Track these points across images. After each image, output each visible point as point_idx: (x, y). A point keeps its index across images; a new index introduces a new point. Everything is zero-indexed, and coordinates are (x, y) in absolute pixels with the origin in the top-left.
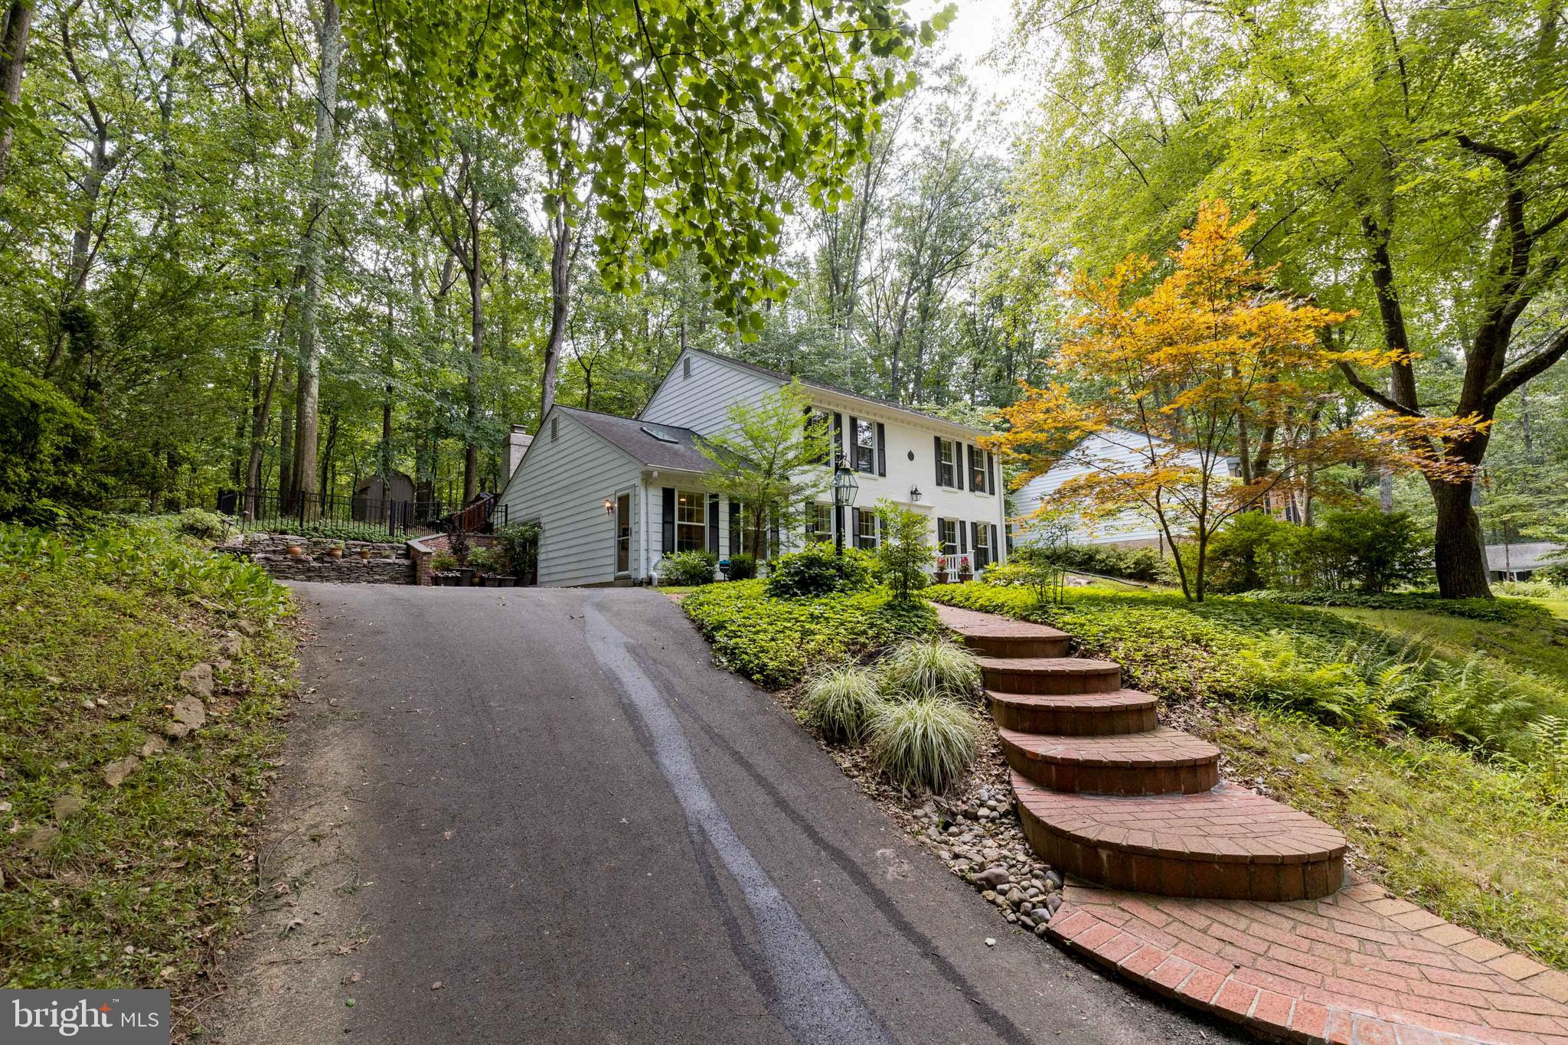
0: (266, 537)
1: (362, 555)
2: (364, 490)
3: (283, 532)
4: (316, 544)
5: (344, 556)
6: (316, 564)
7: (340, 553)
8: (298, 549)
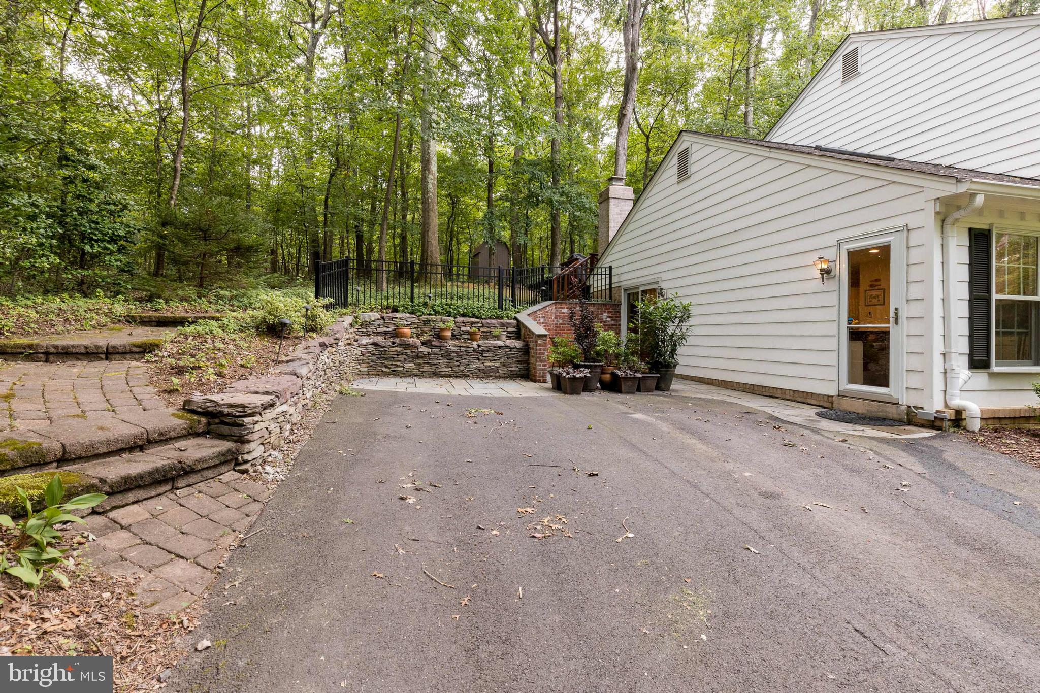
0: (377, 316)
1: (472, 336)
2: (476, 255)
3: (395, 310)
4: (426, 322)
5: (454, 337)
6: (424, 349)
7: (449, 334)
8: (407, 331)
